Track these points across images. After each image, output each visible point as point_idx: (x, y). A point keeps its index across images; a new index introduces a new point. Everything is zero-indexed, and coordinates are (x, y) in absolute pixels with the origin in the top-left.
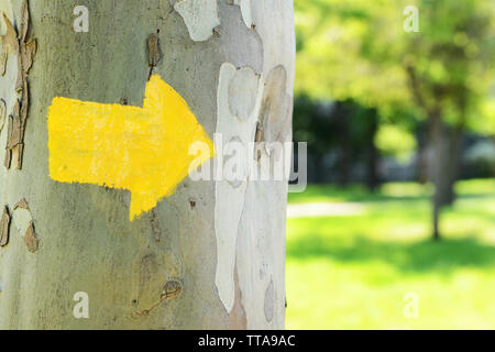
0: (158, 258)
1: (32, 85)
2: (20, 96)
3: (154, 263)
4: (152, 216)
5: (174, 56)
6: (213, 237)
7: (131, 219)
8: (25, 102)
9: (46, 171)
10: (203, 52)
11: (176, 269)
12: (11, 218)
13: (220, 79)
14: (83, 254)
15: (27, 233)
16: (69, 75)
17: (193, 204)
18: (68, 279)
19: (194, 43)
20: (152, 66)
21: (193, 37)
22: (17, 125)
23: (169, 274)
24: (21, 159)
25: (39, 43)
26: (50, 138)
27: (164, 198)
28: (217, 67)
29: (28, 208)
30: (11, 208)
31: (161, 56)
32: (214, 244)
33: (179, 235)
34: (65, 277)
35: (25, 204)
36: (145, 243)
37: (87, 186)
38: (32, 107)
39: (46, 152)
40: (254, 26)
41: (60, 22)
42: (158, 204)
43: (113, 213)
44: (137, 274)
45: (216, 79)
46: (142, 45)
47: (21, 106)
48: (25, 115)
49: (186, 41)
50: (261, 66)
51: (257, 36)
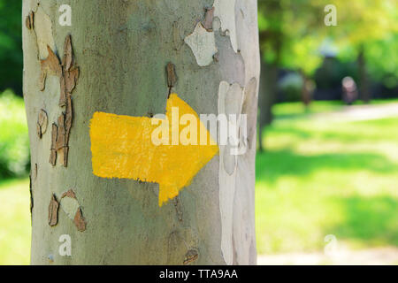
0: (182, 234)
1: (75, 102)
2: (64, 110)
3: (178, 237)
4: (176, 202)
5: (186, 78)
6: (219, 215)
7: (160, 205)
8: (69, 115)
9: (90, 168)
10: (207, 74)
11: (194, 241)
12: (59, 204)
13: (219, 94)
14: (124, 232)
15: (76, 217)
16: (106, 94)
18: (112, 252)
19: (200, 68)
20: (170, 87)
21: (200, 63)
22: (62, 132)
23: (189, 245)
24: (66, 159)
25: (82, 70)
26: (92, 144)
27: (185, 188)
28: (217, 85)
29: (75, 197)
30: (59, 196)
31: (177, 79)
32: (219, 220)
33: (196, 215)
34: (109, 250)
35: (72, 194)
36: (172, 222)
37: (124, 180)
38: (76, 119)
39: (89, 154)
40: (239, 51)
41: (98, 54)
42: (180, 193)
43: (146, 201)
44: (166, 246)
45: (217, 95)
46: (162, 70)
47: (65, 118)
48: (69, 125)
49: (194, 67)
50: (244, 80)
51: (241, 58)
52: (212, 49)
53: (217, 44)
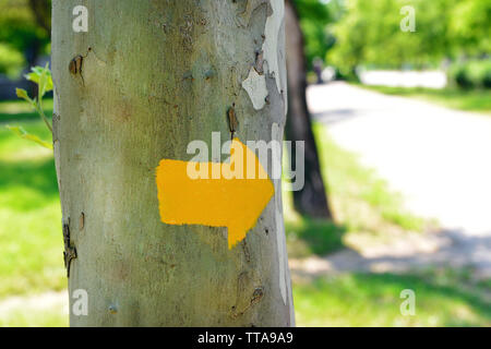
0: (249, 274)
3: (247, 278)
4: (244, 244)
5: (245, 123)
7: (230, 247)
9: (158, 216)
10: (262, 116)
11: (260, 280)
13: (272, 136)
14: (195, 277)
16: (173, 142)
17: (267, 231)
19: (256, 111)
20: (233, 131)
21: (256, 107)
23: (256, 285)
26: (159, 191)
27: (251, 230)
28: (270, 126)
33: (261, 255)
34: (181, 295)
36: (241, 264)
37: (194, 226)
41: (164, 102)
42: (247, 235)
43: (216, 246)
44: (236, 288)
45: (270, 137)
46: (225, 116)
49: (251, 111)
52: (264, 93)
53: (267, 88)
